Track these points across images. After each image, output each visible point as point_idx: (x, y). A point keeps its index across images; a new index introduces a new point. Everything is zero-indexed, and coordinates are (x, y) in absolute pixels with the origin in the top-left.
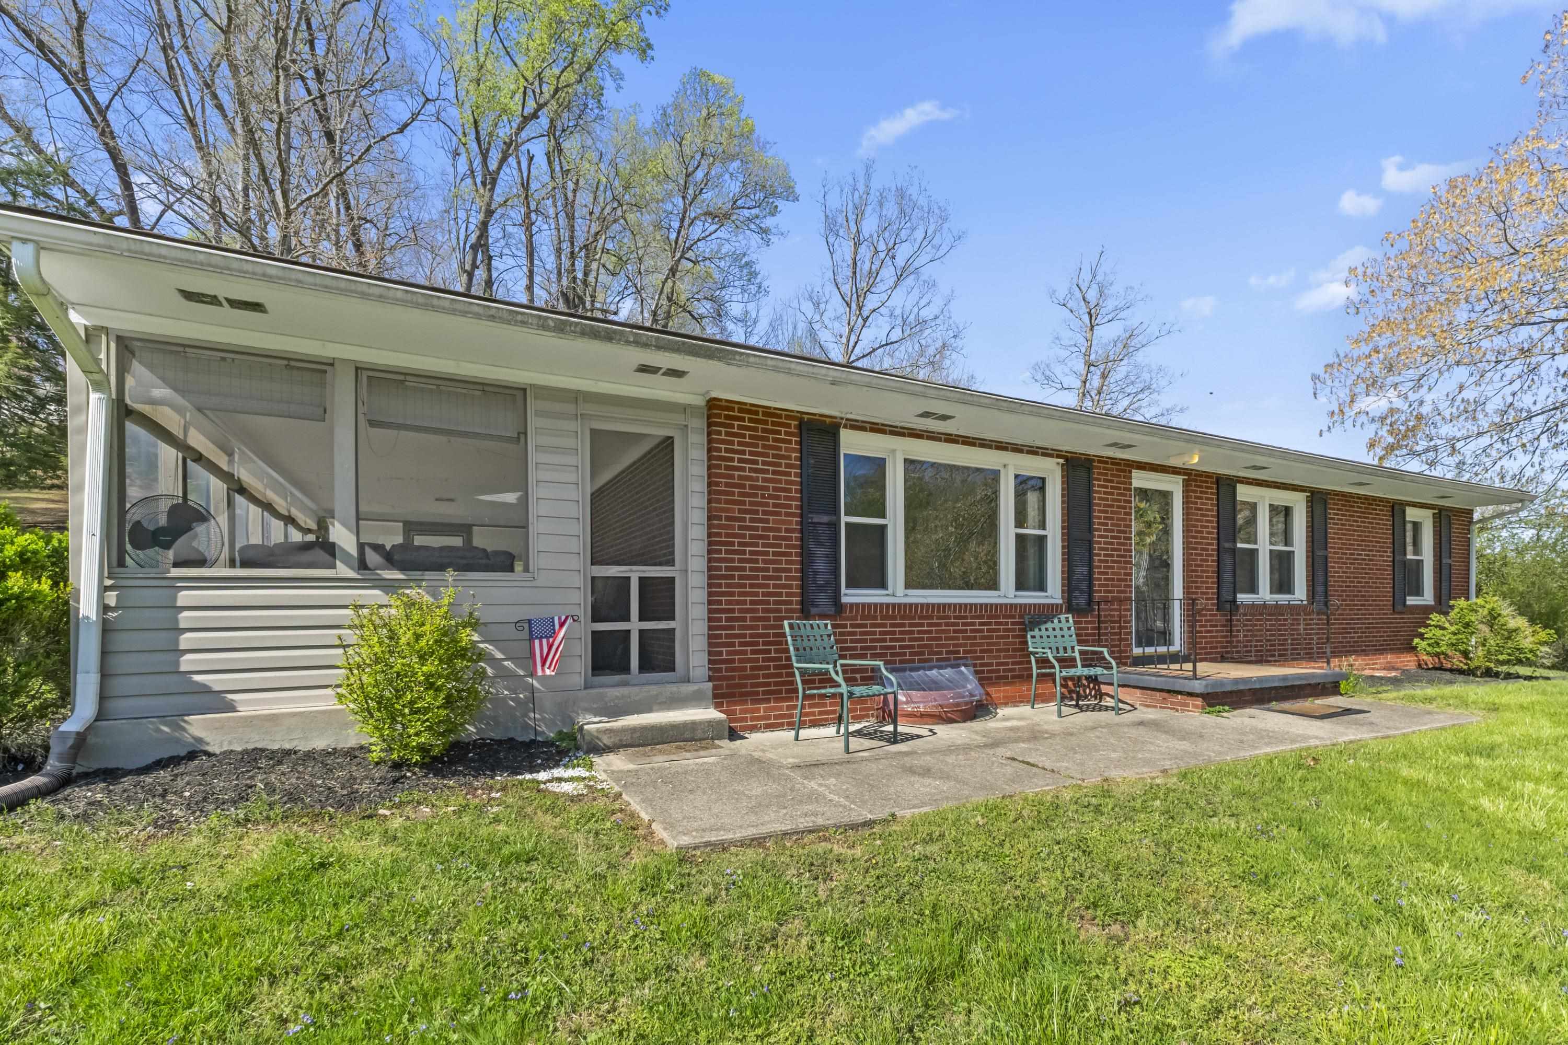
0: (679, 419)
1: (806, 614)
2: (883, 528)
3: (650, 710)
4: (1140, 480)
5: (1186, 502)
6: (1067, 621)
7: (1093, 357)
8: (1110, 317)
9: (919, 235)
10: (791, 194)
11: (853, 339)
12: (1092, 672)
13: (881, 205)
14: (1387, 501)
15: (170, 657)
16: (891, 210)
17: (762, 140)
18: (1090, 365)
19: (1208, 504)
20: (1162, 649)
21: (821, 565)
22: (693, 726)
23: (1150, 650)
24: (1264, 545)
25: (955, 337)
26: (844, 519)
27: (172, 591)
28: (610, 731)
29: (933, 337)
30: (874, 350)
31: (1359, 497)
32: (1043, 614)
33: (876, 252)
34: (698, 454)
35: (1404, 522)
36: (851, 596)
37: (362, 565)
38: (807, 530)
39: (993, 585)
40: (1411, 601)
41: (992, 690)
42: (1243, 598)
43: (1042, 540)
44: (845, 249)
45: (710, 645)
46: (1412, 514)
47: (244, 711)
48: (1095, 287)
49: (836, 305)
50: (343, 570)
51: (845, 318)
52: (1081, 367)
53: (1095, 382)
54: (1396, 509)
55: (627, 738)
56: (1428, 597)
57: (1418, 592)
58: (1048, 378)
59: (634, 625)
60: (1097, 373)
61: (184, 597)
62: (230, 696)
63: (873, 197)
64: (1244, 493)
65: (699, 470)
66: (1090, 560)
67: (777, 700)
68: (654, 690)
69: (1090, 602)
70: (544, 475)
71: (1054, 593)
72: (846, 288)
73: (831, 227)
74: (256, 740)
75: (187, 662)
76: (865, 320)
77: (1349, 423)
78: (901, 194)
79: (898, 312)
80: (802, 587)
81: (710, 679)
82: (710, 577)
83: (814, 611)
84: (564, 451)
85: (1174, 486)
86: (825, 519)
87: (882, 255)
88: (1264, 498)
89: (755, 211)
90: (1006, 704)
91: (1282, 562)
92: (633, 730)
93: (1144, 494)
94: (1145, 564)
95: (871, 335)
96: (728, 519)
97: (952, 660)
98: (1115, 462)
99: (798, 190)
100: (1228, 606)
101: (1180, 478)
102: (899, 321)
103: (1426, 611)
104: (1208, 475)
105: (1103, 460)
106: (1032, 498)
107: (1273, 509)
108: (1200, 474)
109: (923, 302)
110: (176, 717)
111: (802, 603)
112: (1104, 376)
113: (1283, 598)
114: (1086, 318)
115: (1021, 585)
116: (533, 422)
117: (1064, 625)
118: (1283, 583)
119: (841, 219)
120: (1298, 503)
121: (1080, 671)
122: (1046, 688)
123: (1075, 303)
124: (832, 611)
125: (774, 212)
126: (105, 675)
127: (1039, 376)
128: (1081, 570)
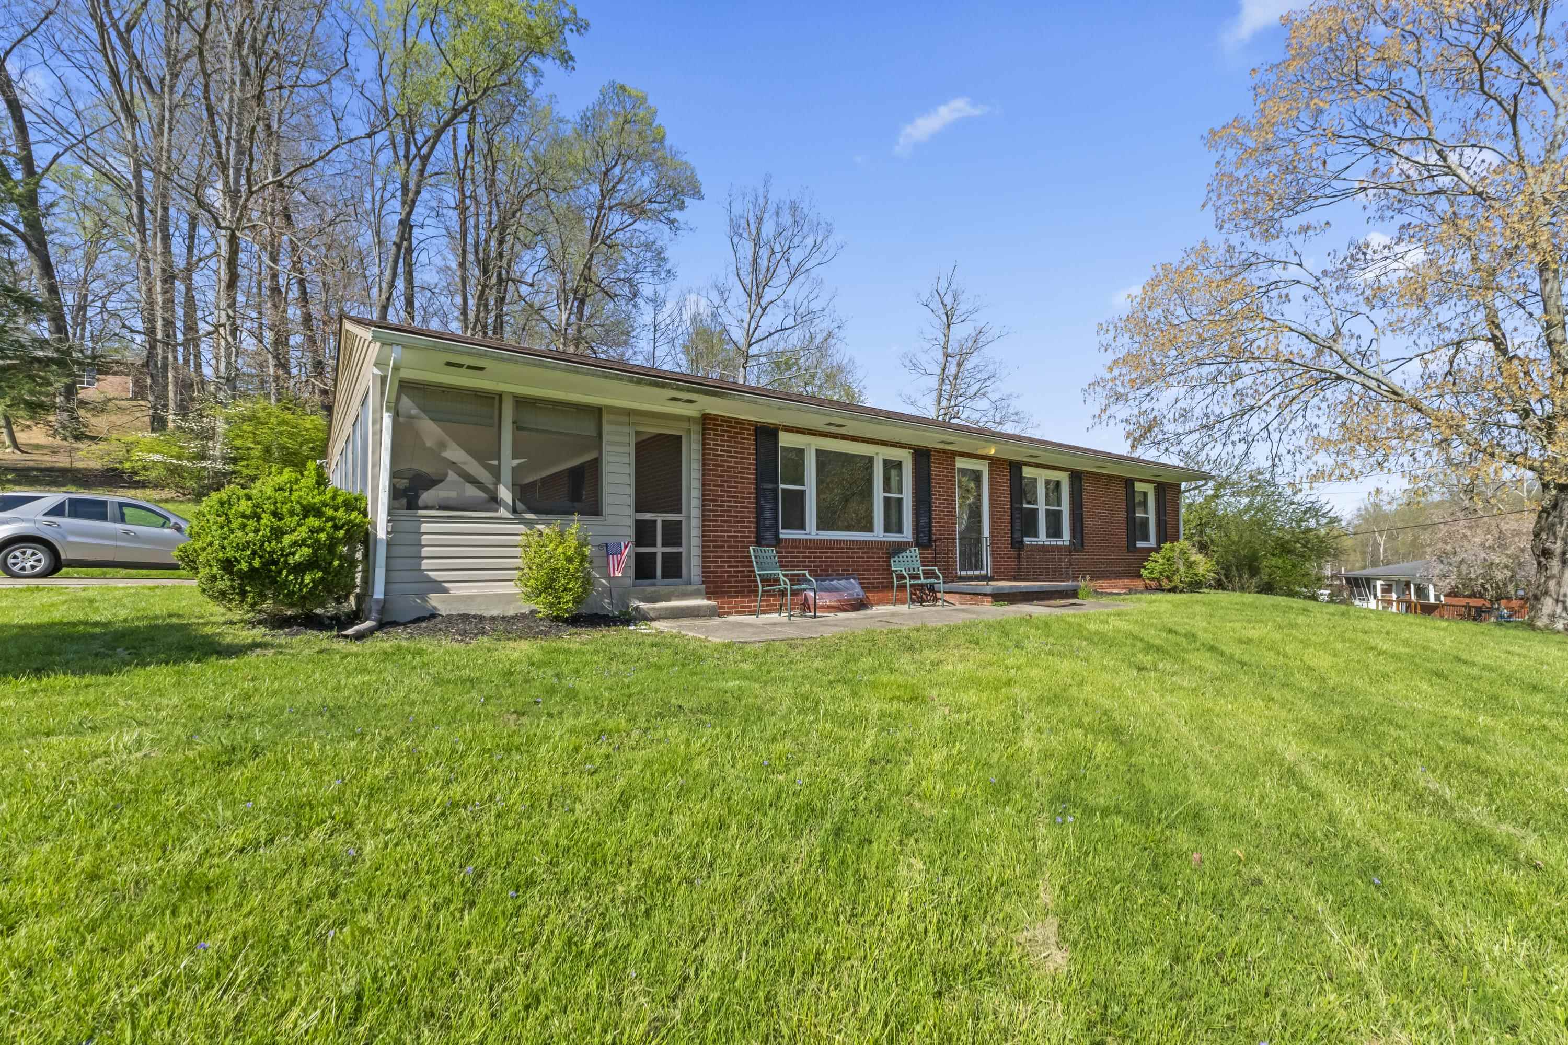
0: (685, 425)
1: (758, 543)
2: (803, 492)
3: (669, 600)
4: (961, 463)
5: (991, 478)
6: (914, 552)
7: (949, 350)
8: (963, 318)
9: (810, 241)
10: (697, 194)
11: (753, 325)
12: (929, 581)
13: (777, 214)
14: (1122, 478)
15: (417, 560)
16: (786, 219)
17: (674, 149)
18: (947, 356)
19: (1004, 478)
20: (977, 572)
21: (768, 515)
22: (698, 608)
23: (970, 573)
24: (1042, 507)
25: (839, 327)
26: (782, 486)
27: (416, 524)
28: (654, 609)
29: (820, 326)
30: (771, 335)
31: (1103, 475)
32: (900, 548)
33: (773, 253)
34: (696, 446)
35: (1134, 491)
36: (785, 534)
37: (515, 511)
38: (759, 493)
39: (869, 528)
40: (1140, 544)
41: (870, 595)
42: (1027, 540)
43: (900, 501)
44: (747, 250)
45: (703, 562)
46: (1139, 487)
47: (453, 593)
48: (950, 293)
49: (738, 296)
50: (503, 513)
51: (746, 306)
52: (941, 358)
53: (952, 369)
54: (1129, 483)
55: (663, 613)
56: (1152, 542)
57: (1146, 538)
58: (914, 365)
59: (659, 550)
60: (954, 362)
61: (425, 527)
62: (446, 585)
63: (772, 207)
64: (1027, 472)
65: (696, 456)
66: (930, 514)
67: (742, 597)
68: (672, 588)
69: (930, 540)
70: (611, 459)
71: (907, 534)
72: (747, 280)
73: (735, 230)
74: (463, 609)
75: (425, 564)
76: (764, 310)
77: (1104, 423)
78: (794, 208)
79: (791, 304)
80: (757, 528)
81: (703, 583)
82: (704, 521)
83: (763, 542)
84: (620, 444)
85: (983, 467)
86: (770, 486)
87: (779, 256)
88: (1043, 476)
89: (666, 205)
90: (878, 604)
91: (1054, 518)
92: (667, 609)
93: (963, 472)
94: (965, 516)
95: (770, 322)
96: (715, 486)
97: (845, 575)
98: (945, 452)
99: (704, 190)
100: (1017, 545)
101: (987, 462)
102: (792, 311)
103: (1150, 550)
104: (1004, 460)
105: (937, 451)
106: (893, 473)
107: (1047, 482)
108: (999, 460)
109: (811, 297)
110: (423, 596)
111: (757, 537)
112: (959, 365)
113: (1054, 542)
114: (944, 318)
115: (887, 529)
116: (606, 427)
117: (913, 554)
118: (1054, 530)
119: (743, 223)
120: (1064, 478)
121: (923, 581)
122: (901, 595)
123: (936, 304)
124: (774, 542)
125: (681, 206)
126: (388, 570)
127: (907, 363)
128: (924, 520)
